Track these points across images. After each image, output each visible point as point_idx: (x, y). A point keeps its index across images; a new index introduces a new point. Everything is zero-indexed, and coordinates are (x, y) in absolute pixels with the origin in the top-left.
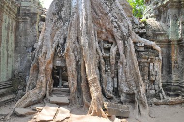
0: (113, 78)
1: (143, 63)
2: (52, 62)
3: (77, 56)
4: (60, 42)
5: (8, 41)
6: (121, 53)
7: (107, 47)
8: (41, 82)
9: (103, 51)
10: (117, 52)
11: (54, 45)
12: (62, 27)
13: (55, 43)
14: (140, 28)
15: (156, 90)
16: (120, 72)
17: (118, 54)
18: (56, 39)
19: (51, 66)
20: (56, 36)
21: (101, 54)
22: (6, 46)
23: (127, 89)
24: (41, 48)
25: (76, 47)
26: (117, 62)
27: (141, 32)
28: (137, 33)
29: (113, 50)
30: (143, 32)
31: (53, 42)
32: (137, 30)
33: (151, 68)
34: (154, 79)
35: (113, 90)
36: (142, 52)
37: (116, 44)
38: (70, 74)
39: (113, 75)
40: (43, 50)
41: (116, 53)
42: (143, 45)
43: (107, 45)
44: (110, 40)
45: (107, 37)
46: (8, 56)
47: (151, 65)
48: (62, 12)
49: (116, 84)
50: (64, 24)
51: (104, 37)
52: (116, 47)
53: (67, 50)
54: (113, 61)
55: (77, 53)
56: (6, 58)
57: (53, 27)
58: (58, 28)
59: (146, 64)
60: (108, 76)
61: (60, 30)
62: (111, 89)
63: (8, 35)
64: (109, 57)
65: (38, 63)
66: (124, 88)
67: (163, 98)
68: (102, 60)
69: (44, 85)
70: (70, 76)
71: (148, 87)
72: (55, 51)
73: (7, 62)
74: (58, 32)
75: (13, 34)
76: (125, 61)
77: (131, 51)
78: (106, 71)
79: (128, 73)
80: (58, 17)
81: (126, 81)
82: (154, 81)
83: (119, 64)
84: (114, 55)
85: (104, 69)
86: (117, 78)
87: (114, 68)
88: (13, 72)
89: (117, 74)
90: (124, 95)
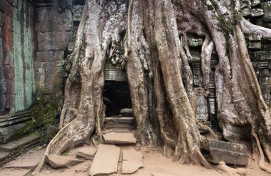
0: (207, 98)
1: (262, 70)
2: (102, 74)
3: (145, 63)
4: (113, 39)
7: (196, 44)
8: (86, 108)
9: (188, 52)
10: (214, 52)
11: (105, 45)
12: (114, 13)
13: (105, 41)
14: (253, 7)
16: (220, 87)
17: (215, 55)
18: (106, 35)
19: (101, 81)
20: (106, 29)
21: (185, 58)
22: (20, 49)
23: (235, 116)
24: (82, 51)
25: (143, 47)
26: (214, 70)
27: (253, 15)
29: (207, 49)
30: (257, 14)
31: (102, 39)
32: (246, 12)
35: (209, 119)
37: (211, 39)
38: (134, 92)
39: (208, 92)
40: (87, 55)
41: (212, 55)
42: (259, 38)
43: (194, 42)
44: (200, 32)
45: (194, 28)
46: (24, 67)
49: (212, 107)
50: (118, 8)
51: (189, 28)
52: (211, 44)
53: (130, 53)
54: (207, 68)
55: (145, 57)
56: (21, 69)
57: (100, 14)
58: (108, 17)
59: (266, 72)
60: (198, 94)
61: (112, 19)
62: (205, 117)
63: (22, 31)
64: (200, 62)
65: (78, 77)
66: (229, 114)
68: (188, 67)
70: (136, 96)
72: (107, 55)
73: (24, 77)
74: (108, 23)
76: (229, 67)
77: (239, 50)
78: (194, 86)
79: (235, 88)
81: (232, 102)
83: (217, 74)
84: (208, 58)
85: (191, 82)
86: (215, 98)
87: (208, 81)
89: (214, 90)
90: (229, 127)
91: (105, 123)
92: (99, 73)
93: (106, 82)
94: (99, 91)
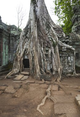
0: (50, 64)
1: (65, 57)
3: (33, 54)
4: (27, 48)
5: (5, 49)
6: (53, 52)
7: (47, 50)
8: (18, 66)
11: (24, 50)
12: (27, 41)
14: (66, 39)
15: (72, 70)
18: (25, 47)
19: (22, 59)
21: (44, 53)
22: (5, 51)
23: (56, 69)
26: (52, 56)
29: (50, 51)
30: (67, 41)
31: (23, 48)
32: (64, 40)
33: (69, 59)
35: (50, 70)
37: (51, 49)
39: (50, 62)
40: (19, 52)
42: (66, 48)
43: (47, 49)
44: (49, 46)
45: (48, 45)
46: (6, 55)
47: (69, 57)
48: (27, 35)
49: (51, 67)
50: (28, 40)
51: (46, 45)
53: (29, 52)
54: (50, 56)
56: (5, 56)
57: (23, 42)
58: (26, 42)
59: (66, 57)
60: (48, 63)
61: (27, 43)
62: (49, 69)
63: (5, 46)
64: (48, 54)
65: (17, 58)
67: (75, 74)
68: (45, 56)
69: (19, 67)
70: (30, 63)
71: (68, 68)
72: (24, 52)
73: (6, 58)
74: (26, 44)
75: (7, 46)
76: (55, 56)
78: (47, 61)
79: (56, 62)
80: (25, 37)
81: (55, 65)
82: (71, 65)
83: (53, 58)
84: (50, 54)
85: (46, 60)
86: (52, 64)
87: (50, 59)
88: (8, 62)
89: (52, 62)
90: (55, 72)
91: (24, 69)
92: (22, 57)
93: (24, 59)
94: (22, 61)
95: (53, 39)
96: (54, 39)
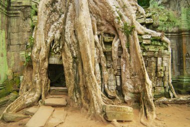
0: (116, 76)
1: (150, 57)
2: (47, 60)
3: (75, 52)
4: (56, 37)
6: (125, 47)
7: (109, 40)
8: (35, 82)
9: (103, 45)
10: (120, 46)
11: (49, 41)
12: (57, 20)
13: (49, 38)
14: (146, 18)
15: (165, 88)
16: (124, 68)
17: (120, 48)
18: (51, 34)
19: (46, 64)
20: (51, 30)
25: (74, 42)
26: (120, 57)
28: (142, 24)
29: (116, 44)
30: (149, 22)
33: (159, 63)
34: (162, 75)
36: (149, 45)
37: (118, 37)
38: (66, 72)
39: (116, 72)
41: (119, 47)
42: (149, 37)
43: (107, 39)
44: (112, 32)
45: (108, 30)
47: (159, 59)
48: (57, 4)
50: (59, 17)
51: (104, 29)
52: (118, 40)
53: (63, 46)
54: (115, 56)
55: (75, 49)
57: (47, 21)
58: (53, 23)
59: (153, 59)
60: (110, 73)
61: (55, 24)
62: (114, 88)
64: (111, 52)
66: (129, 85)
67: (174, 97)
68: (103, 56)
70: (67, 74)
71: (157, 84)
72: (51, 48)
74: (53, 26)
75: (4, 31)
76: (129, 56)
77: (135, 44)
78: (108, 68)
80: (52, 9)
81: (131, 78)
82: (163, 78)
83: (122, 60)
84: (116, 50)
85: (105, 65)
86: (121, 76)
89: (120, 70)
91: (49, 91)
92: (45, 59)
93: (49, 65)
94: (45, 71)
95: (123, 14)
96: (126, 15)
